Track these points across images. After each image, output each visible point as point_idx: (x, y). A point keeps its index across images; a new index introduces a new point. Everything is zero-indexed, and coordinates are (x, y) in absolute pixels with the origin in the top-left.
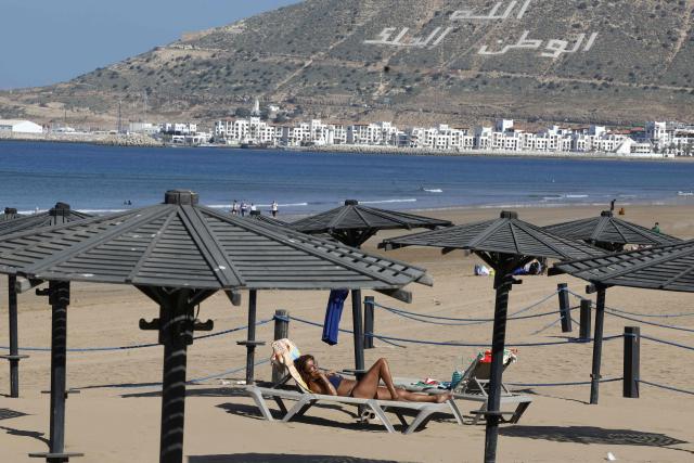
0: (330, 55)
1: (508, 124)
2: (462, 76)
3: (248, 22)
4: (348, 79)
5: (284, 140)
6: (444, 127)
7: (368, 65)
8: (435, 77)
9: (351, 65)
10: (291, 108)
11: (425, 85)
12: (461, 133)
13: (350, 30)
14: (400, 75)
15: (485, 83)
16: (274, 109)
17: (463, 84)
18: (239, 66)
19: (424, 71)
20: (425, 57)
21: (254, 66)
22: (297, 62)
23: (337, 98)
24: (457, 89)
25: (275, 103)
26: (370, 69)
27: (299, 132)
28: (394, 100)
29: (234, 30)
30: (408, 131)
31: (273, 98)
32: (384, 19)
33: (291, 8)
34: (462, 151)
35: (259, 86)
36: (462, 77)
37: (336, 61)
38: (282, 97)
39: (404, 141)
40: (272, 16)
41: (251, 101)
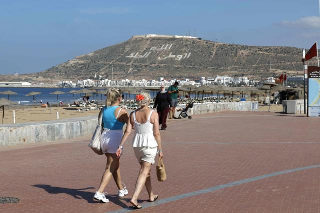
0: (117, 61)
1: (162, 79)
2: (153, 65)
3: (94, 52)
4: (122, 67)
5: (98, 85)
6: (144, 80)
7: (127, 63)
8: (146, 66)
9: (122, 63)
10: (105, 76)
11: (143, 68)
12: (146, 81)
13: (122, 53)
14: (136, 66)
15: (160, 67)
16: (100, 76)
17: (154, 68)
18: (92, 65)
19: (143, 64)
20: (143, 61)
21: (95, 65)
22: (108, 63)
23: (118, 73)
24: (152, 69)
25: (101, 75)
26: (128, 64)
27: (102, 83)
28: (134, 73)
29: (90, 55)
30: (131, 81)
31: (101, 73)
32: (132, 50)
33: (106, 48)
34: (146, 86)
35: (97, 70)
36: (153, 66)
37: (118, 62)
38: (103, 73)
39: (129, 84)
40: (101, 51)
41: (94, 74)
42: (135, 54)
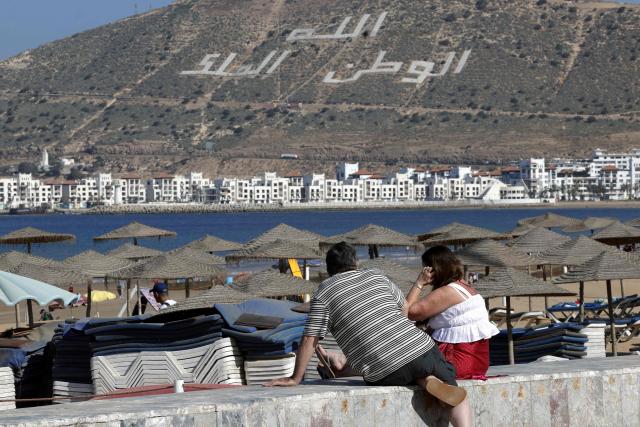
0: (139, 91)
1: (351, 169)
2: (304, 110)
3: (33, 53)
4: (162, 122)
5: (65, 201)
6: (270, 176)
7: (186, 101)
8: (271, 113)
9: (163, 102)
10: (90, 159)
11: (258, 125)
12: (285, 181)
13: (163, 58)
14: (226, 113)
15: (332, 118)
16: (67, 162)
17: (305, 121)
18: (24, 110)
19: (256, 106)
20: (258, 89)
21: (42, 109)
22: (97, 101)
23: (147, 145)
24: (298, 127)
25: (71, 155)
26: (189, 106)
27: (84, 190)
28: (219, 144)
29: (16, 64)
30: (218, 183)
31: (67, 148)
32: (204, 44)
33: (89, 34)
34: (286, 204)
35: (48, 134)
36: (304, 112)
37: (145, 99)
38: (78, 146)
39: (212, 195)
40: (63, 45)
41: (39, 153)
42: (218, 63)
